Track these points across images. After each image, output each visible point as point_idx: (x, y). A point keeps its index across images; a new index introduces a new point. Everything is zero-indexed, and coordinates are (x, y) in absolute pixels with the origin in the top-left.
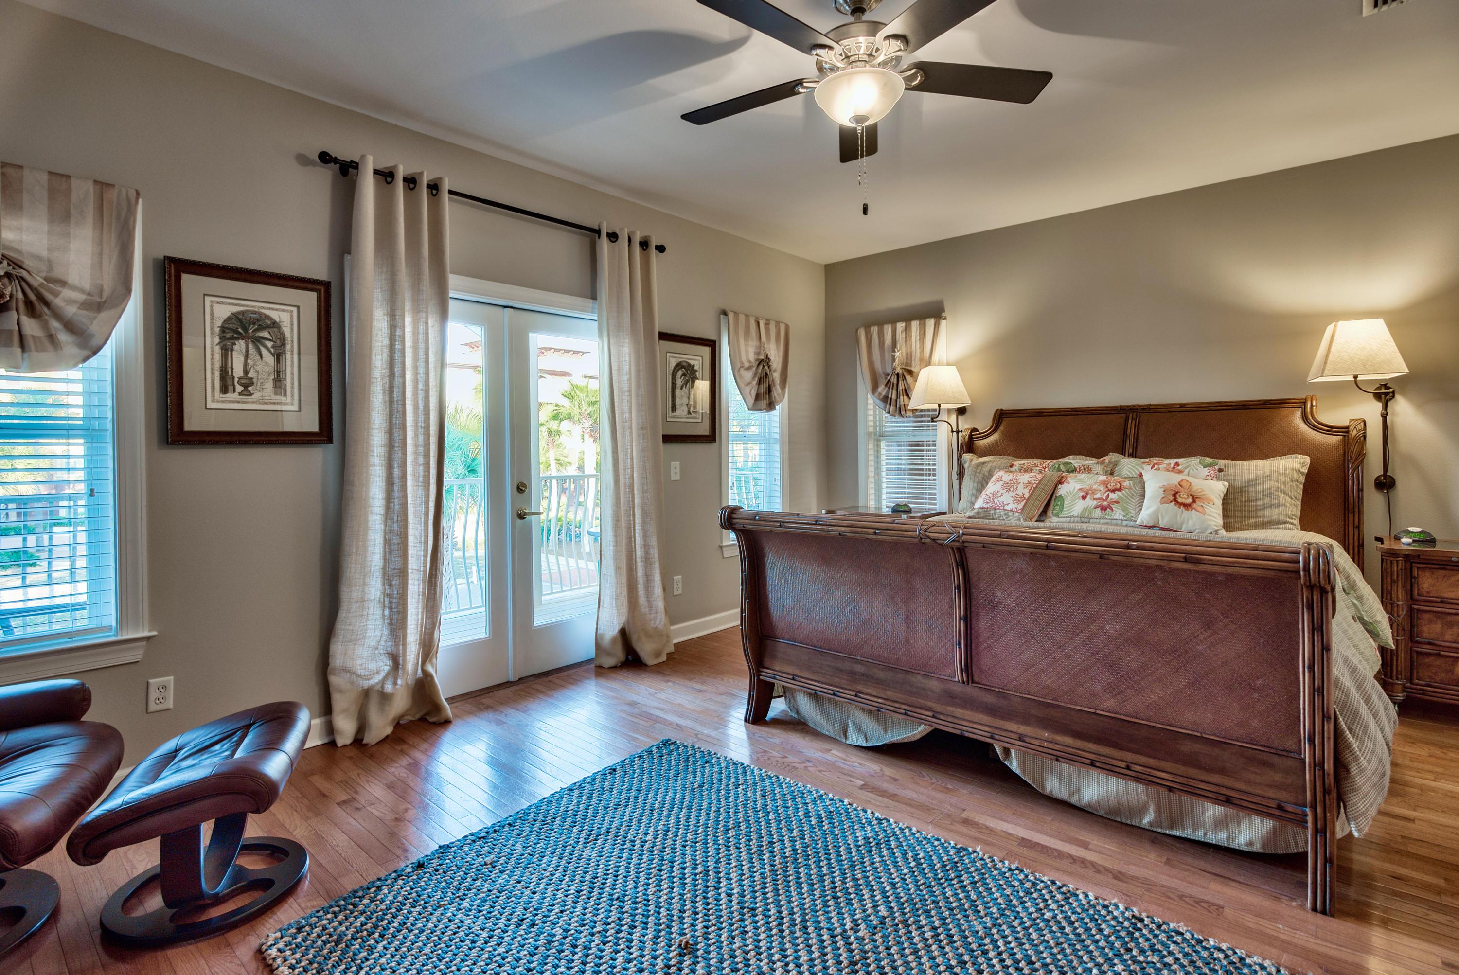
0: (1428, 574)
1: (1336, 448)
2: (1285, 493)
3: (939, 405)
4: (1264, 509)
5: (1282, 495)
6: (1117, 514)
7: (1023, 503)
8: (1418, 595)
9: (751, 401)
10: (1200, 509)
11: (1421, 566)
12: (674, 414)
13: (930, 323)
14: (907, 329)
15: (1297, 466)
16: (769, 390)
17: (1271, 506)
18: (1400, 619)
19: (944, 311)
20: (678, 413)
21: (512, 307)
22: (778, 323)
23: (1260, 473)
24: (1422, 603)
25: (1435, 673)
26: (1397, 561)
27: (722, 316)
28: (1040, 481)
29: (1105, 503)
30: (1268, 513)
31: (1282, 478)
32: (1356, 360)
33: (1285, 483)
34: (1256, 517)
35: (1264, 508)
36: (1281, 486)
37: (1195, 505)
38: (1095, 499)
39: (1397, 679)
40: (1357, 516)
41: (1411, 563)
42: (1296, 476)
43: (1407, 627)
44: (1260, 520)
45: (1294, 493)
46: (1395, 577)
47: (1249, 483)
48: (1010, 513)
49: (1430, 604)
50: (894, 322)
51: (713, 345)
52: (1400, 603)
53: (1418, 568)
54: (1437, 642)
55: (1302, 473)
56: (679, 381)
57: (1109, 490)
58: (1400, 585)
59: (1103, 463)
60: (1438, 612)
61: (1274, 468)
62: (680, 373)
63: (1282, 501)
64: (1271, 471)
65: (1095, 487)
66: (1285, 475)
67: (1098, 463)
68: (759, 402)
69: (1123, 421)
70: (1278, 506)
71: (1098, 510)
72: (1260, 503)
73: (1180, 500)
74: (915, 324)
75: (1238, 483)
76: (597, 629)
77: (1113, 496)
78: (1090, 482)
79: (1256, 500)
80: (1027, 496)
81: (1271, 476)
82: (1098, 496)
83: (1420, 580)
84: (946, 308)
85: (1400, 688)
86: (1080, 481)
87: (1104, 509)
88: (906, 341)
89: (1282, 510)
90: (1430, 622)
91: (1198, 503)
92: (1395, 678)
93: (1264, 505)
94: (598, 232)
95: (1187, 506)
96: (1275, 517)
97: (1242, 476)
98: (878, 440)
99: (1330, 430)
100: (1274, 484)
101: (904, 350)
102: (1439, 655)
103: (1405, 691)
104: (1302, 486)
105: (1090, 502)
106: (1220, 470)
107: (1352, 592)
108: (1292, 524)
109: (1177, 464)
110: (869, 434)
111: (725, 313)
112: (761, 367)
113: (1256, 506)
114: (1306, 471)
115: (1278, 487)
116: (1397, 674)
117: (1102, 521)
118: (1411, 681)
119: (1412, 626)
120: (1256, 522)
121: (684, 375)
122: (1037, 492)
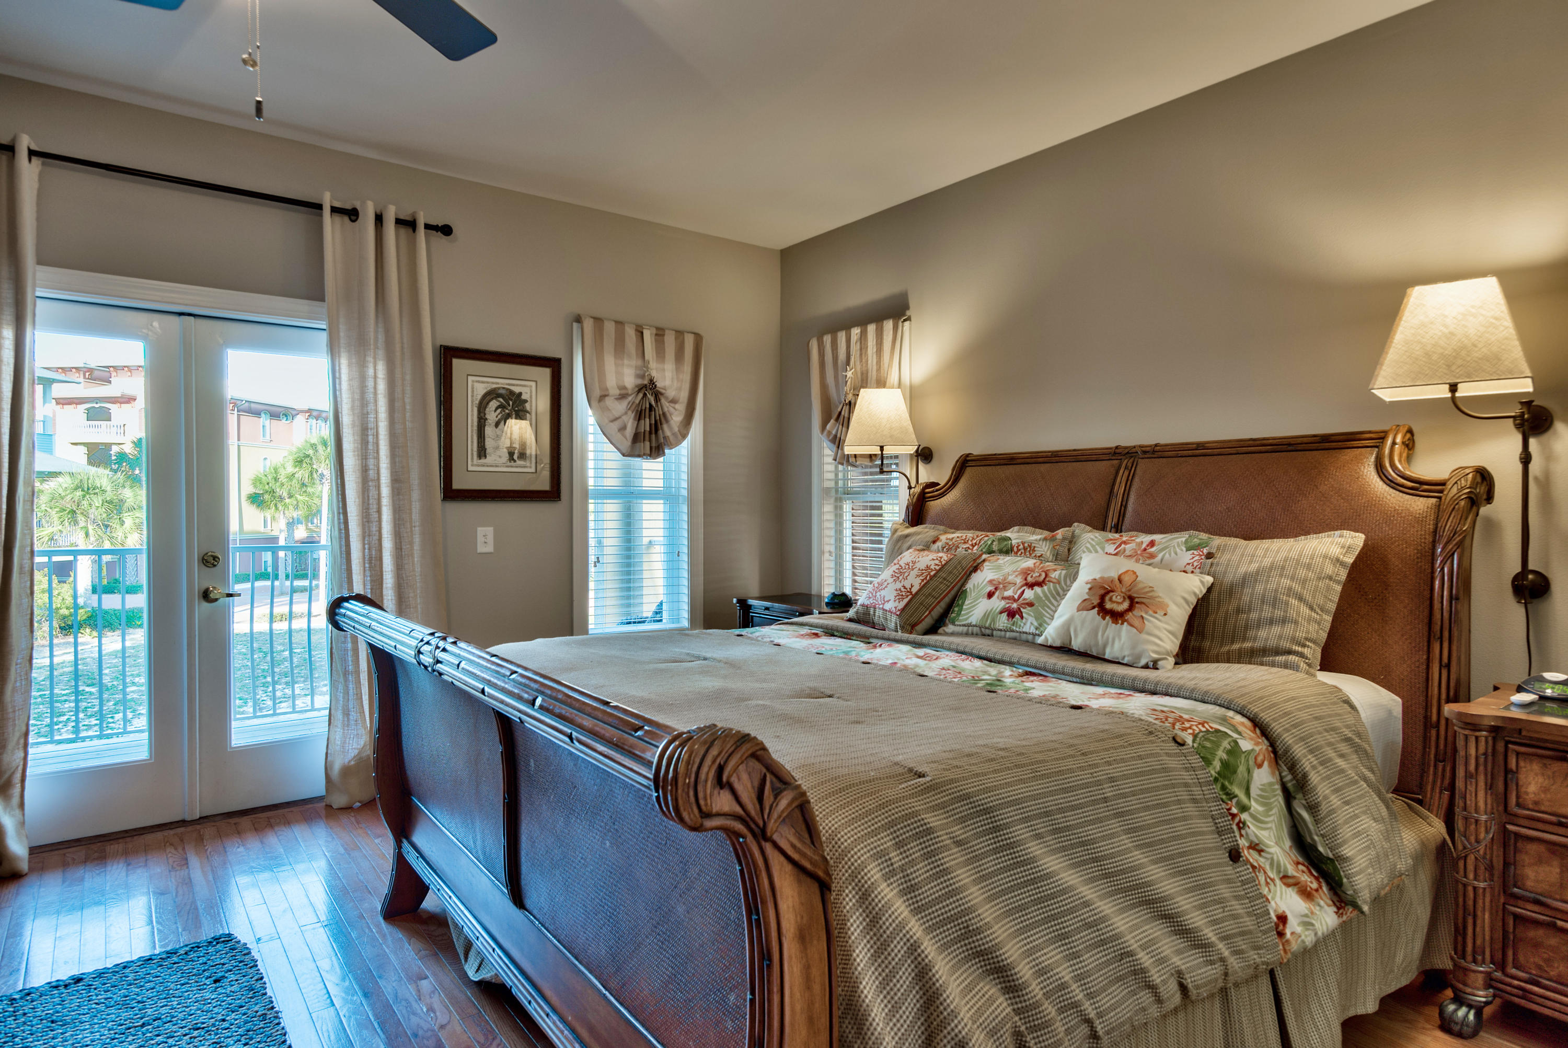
0: (1536, 767)
1: (1419, 520)
2: (1301, 599)
3: (882, 448)
4: (1258, 626)
5: (1294, 602)
6: (1028, 624)
7: (906, 600)
8: (1518, 805)
9: (627, 444)
10: (1136, 622)
11: (1523, 749)
12: (483, 461)
13: (888, 325)
14: (863, 336)
15: (1335, 551)
16: (656, 428)
17: (1271, 622)
18: (1482, 848)
19: (907, 308)
20: (489, 460)
21: (190, 315)
22: (680, 334)
23: (1267, 562)
24: (1522, 822)
25: (1548, 961)
26: (1477, 738)
27: (575, 325)
28: (943, 566)
29: (1015, 606)
30: (1263, 633)
31: (1302, 573)
32: (1435, 357)
33: (1304, 582)
34: (1244, 639)
35: (1259, 624)
36: (1297, 587)
37: (1129, 616)
38: (1004, 598)
39: (1475, 961)
40: (1446, 645)
41: (1507, 743)
42: (1329, 569)
43: (1498, 864)
44: (1248, 645)
45: (1320, 600)
46: (1472, 767)
47: (1245, 580)
48: (888, 614)
49: (1540, 826)
50: (847, 327)
51: (554, 365)
52: (1484, 818)
53: (1518, 754)
54: (1549, 901)
55: (1342, 564)
56: (492, 415)
57: (1026, 584)
58: (1482, 784)
59: (1053, 539)
60: (1554, 844)
61: (1294, 554)
62: (494, 404)
63: (1292, 613)
64: (1286, 560)
65: (1011, 578)
66: (1309, 567)
67: (1045, 539)
68: (638, 445)
69: (1113, 471)
70: (1284, 621)
71: (1005, 615)
72: (1254, 615)
73: (1108, 606)
74: (871, 328)
75: (1229, 578)
76: (327, 754)
77: (1029, 594)
78: (1008, 569)
79: (1250, 611)
80: (914, 590)
81: (1283, 568)
82: (1008, 593)
83: (1522, 776)
84: (911, 305)
85: (1480, 979)
86: (999, 568)
87: (1011, 614)
88: (861, 355)
89: (1288, 630)
90: (1540, 861)
91: (1137, 612)
92: (1469, 958)
93: (1259, 620)
94: (319, 207)
95: (1117, 617)
96: (1272, 643)
97: (1238, 566)
98: (841, 500)
99: (1419, 487)
100: (1286, 582)
101: (858, 367)
102: (1553, 926)
103: (1491, 986)
104: (1339, 588)
105: (997, 604)
106: (1210, 556)
107: (1300, 796)
108: (1302, 655)
109: (1152, 544)
110: (827, 491)
111: (578, 319)
112: (641, 395)
113: (1247, 620)
114: (1350, 560)
115: (1290, 589)
116: (1474, 952)
117: (1008, 634)
118: (1502, 967)
119: (1506, 864)
120: (1240, 650)
121: (501, 406)
122: (934, 584)
